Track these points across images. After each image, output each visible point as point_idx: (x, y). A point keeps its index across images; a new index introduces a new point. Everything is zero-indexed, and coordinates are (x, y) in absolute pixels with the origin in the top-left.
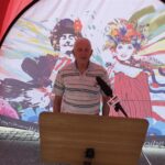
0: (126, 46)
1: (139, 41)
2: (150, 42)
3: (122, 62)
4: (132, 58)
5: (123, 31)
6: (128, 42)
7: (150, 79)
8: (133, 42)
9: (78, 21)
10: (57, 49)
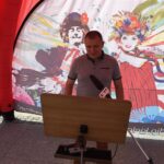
0: (130, 37)
1: (143, 33)
2: (154, 33)
3: (127, 53)
4: (136, 49)
5: (127, 23)
6: (132, 33)
7: (155, 69)
8: (137, 33)
9: (85, 14)
10: (66, 41)
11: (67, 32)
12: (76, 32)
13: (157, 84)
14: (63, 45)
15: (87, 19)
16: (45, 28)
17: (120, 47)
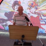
0: (33, 8)
1: (37, 7)
2: (40, 7)
3: (32, 13)
4: (35, 12)
5: (32, 4)
6: (34, 7)
7: (40, 18)
8: (35, 7)
9: (20, 1)
10: (14, 9)
11: (14, 7)
12: (17, 7)
13: (41, 22)
14: (13, 11)
15: (20, 3)
16: (7, 6)
17: (30, 11)
